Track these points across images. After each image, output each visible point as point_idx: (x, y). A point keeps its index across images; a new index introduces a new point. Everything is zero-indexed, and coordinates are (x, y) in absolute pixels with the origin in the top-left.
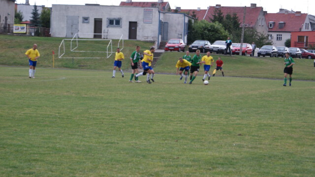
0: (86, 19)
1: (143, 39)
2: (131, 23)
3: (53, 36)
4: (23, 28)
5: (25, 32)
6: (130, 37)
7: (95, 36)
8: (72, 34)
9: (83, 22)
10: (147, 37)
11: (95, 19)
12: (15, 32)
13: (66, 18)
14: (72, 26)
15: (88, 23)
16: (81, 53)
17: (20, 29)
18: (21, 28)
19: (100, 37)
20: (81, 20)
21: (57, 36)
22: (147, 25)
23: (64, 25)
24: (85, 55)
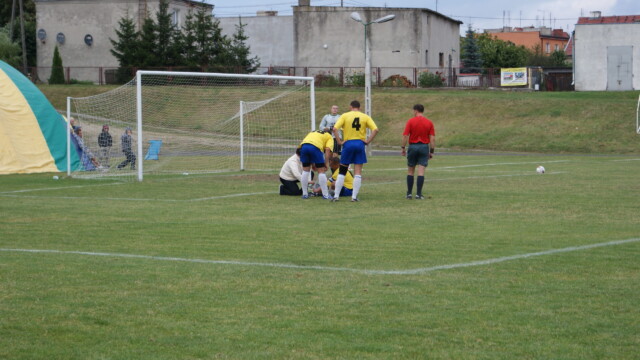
3: (580, 89)
4: (520, 76)
5: (525, 83)
8: (620, 82)
12: (503, 83)
13: (605, 50)
14: (619, 66)
17: (514, 78)
18: (517, 77)
20: (636, 52)
21: (588, 87)
23: (601, 65)
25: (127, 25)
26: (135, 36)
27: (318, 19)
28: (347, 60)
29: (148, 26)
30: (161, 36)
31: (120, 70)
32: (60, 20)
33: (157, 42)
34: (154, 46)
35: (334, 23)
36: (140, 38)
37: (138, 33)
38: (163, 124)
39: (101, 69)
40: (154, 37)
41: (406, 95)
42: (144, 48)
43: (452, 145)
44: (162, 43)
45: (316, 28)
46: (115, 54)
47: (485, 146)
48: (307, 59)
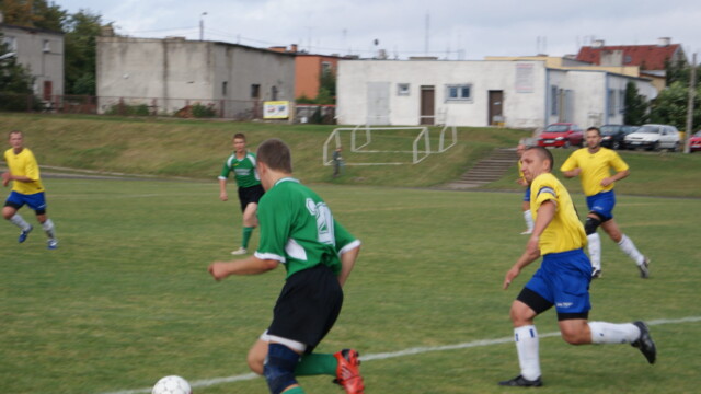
0: (405, 87)
1: (515, 125)
2: (492, 93)
3: (342, 123)
4: (282, 109)
5: (285, 116)
6: (490, 121)
7: (423, 121)
8: (378, 117)
9: (399, 94)
10: (525, 121)
11: (422, 87)
12: (267, 115)
13: (365, 86)
14: (378, 101)
15: (408, 94)
16: (370, 154)
17: (277, 111)
18: (279, 109)
19: (432, 121)
20: (394, 89)
21: (349, 121)
22: (523, 97)
23: (362, 100)
24: (376, 158)
27: (119, 50)
28: (146, 89)
35: (134, 54)
41: (158, 125)
43: (161, 172)
45: (118, 59)
47: (186, 174)
48: (108, 88)
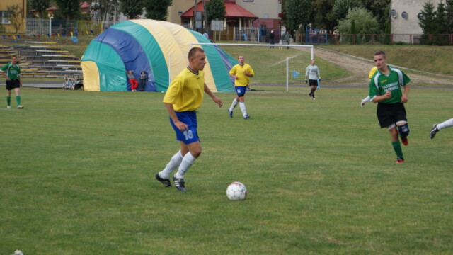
25: (429, 8)
26: (433, 14)
29: (441, 8)
30: (448, 14)
31: (423, 36)
32: (405, 3)
33: (446, 18)
34: (443, 20)
36: (435, 16)
37: (435, 13)
38: (430, 70)
39: (411, 35)
40: (444, 15)
42: (438, 22)
44: (449, 18)
46: (421, 26)
